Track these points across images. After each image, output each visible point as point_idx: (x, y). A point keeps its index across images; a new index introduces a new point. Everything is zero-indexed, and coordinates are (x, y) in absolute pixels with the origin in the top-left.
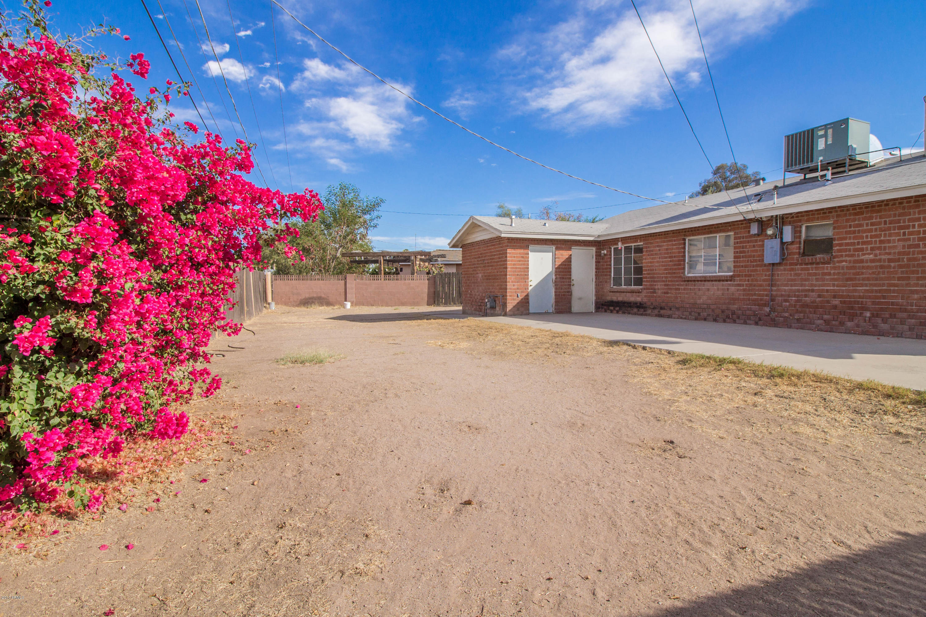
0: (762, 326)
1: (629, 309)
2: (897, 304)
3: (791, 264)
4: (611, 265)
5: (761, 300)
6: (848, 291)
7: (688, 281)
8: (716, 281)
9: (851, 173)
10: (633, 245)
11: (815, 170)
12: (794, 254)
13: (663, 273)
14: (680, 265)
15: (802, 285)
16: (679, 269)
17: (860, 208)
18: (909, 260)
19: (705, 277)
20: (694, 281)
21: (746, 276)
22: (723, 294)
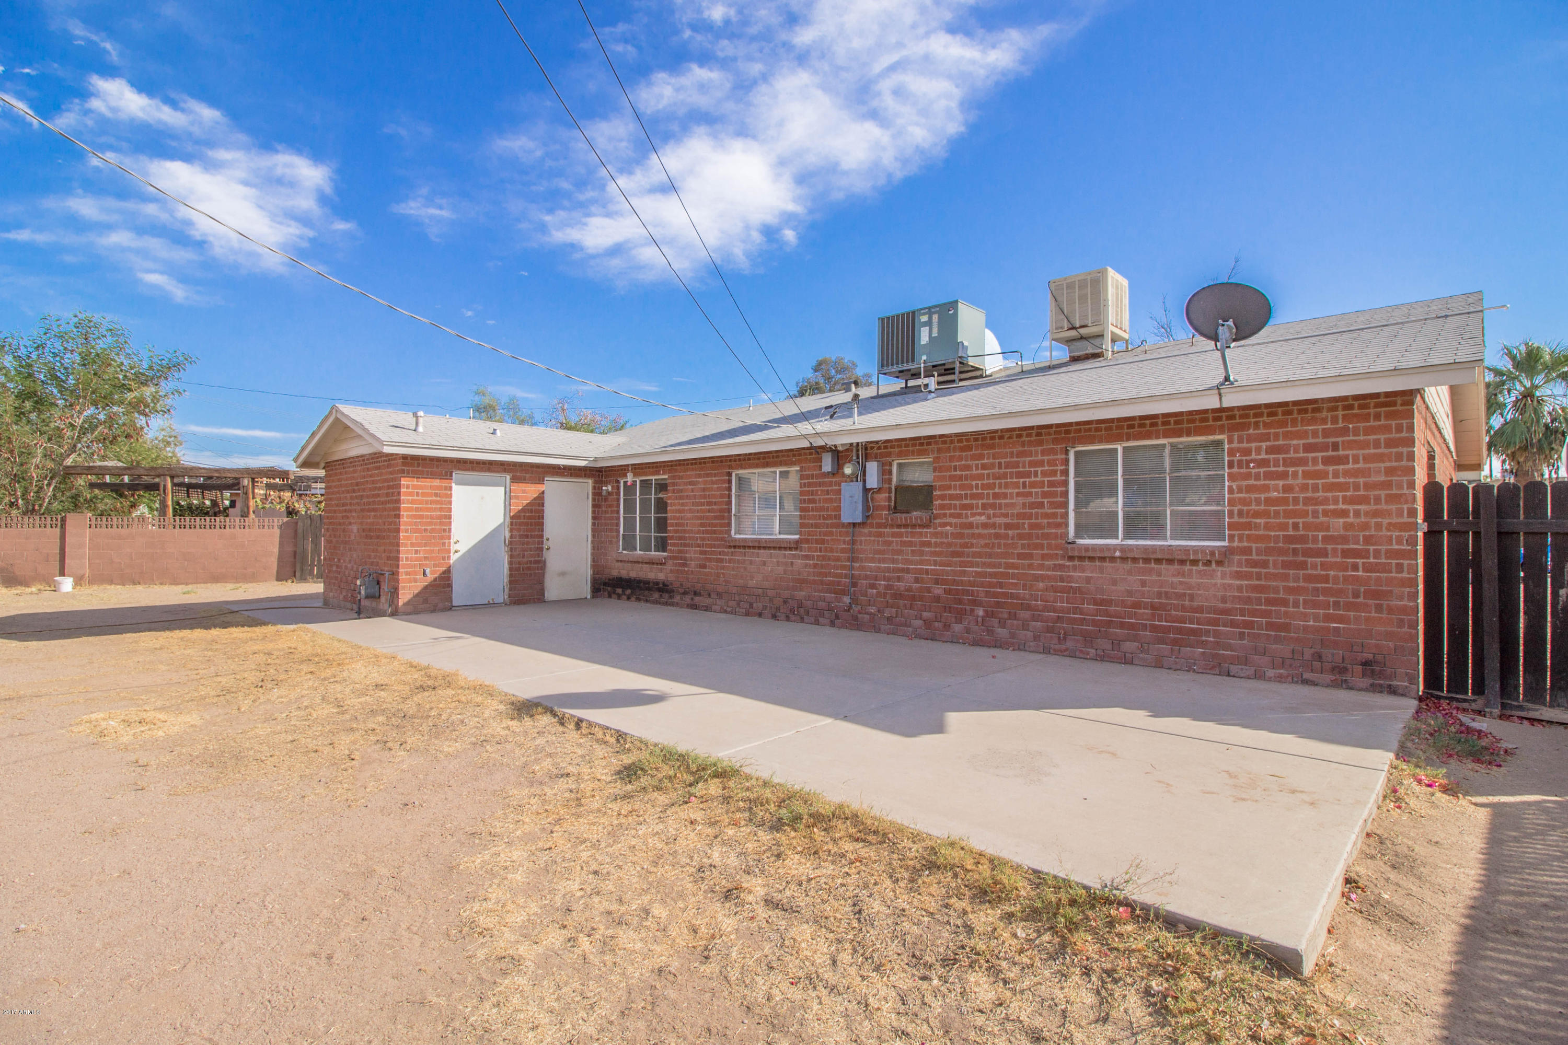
0: (839, 628)
1: (646, 592)
2: (1017, 597)
3: (879, 526)
4: (618, 512)
5: (839, 583)
6: (954, 573)
7: (735, 547)
8: (774, 548)
9: (961, 384)
10: (653, 478)
11: (916, 375)
12: (882, 508)
13: (699, 532)
14: (723, 518)
15: (893, 561)
16: (722, 525)
17: (967, 440)
18: (1032, 526)
19: (759, 541)
20: (744, 547)
21: (817, 542)
22: (785, 572)
